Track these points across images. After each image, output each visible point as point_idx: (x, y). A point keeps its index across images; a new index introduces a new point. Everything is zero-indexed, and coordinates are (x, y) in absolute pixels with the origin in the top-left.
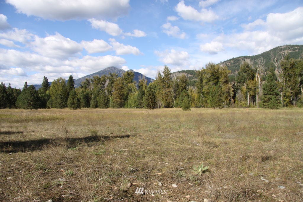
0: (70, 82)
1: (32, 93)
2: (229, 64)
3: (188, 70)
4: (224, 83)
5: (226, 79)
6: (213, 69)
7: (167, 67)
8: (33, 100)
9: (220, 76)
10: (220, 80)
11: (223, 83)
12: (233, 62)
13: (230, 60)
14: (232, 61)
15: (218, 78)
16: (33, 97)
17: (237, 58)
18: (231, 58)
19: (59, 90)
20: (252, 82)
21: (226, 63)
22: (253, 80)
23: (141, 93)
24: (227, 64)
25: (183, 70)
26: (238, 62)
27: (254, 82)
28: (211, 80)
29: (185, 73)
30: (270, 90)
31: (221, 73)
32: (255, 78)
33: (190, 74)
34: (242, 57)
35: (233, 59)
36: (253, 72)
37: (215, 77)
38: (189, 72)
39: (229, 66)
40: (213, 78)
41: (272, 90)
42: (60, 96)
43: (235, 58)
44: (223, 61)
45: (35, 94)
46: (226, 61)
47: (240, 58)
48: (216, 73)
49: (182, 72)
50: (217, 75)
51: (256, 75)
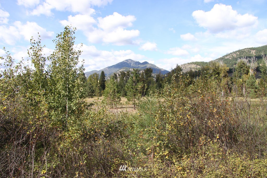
0: (102, 76)
1: (90, 88)
2: (235, 56)
3: (197, 62)
4: (224, 78)
5: (225, 74)
6: (215, 66)
7: (178, 65)
8: (91, 92)
9: (220, 72)
10: (221, 75)
11: (222, 77)
12: (239, 54)
13: (236, 52)
14: (237, 53)
15: (218, 74)
16: (90, 90)
17: (242, 50)
18: (237, 50)
19: (94, 82)
20: (247, 76)
21: (232, 54)
22: (247, 74)
23: (158, 85)
24: (233, 56)
25: (192, 62)
26: (243, 53)
27: (248, 76)
28: (213, 75)
29: (194, 65)
30: (252, 85)
31: (221, 70)
32: (249, 73)
33: (199, 66)
34: (248, 48)
35: (239, 51)
36: (248, 68)
37: (216, 73)
38: (197, 64)
39: (235, 57)
40: (215, 74)
41: (253, 85)
42: (99, 88)
43: (241, 50)
44: (229, 53)
45: (92, 88)
46: (232, 53)
47: (245, 50)
48: (217, 69)
49: (192, 64)
50: (218, 71)
51: (250, 71)
